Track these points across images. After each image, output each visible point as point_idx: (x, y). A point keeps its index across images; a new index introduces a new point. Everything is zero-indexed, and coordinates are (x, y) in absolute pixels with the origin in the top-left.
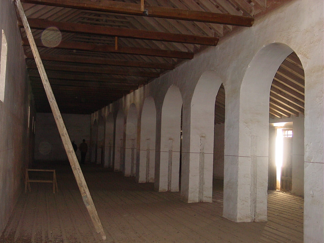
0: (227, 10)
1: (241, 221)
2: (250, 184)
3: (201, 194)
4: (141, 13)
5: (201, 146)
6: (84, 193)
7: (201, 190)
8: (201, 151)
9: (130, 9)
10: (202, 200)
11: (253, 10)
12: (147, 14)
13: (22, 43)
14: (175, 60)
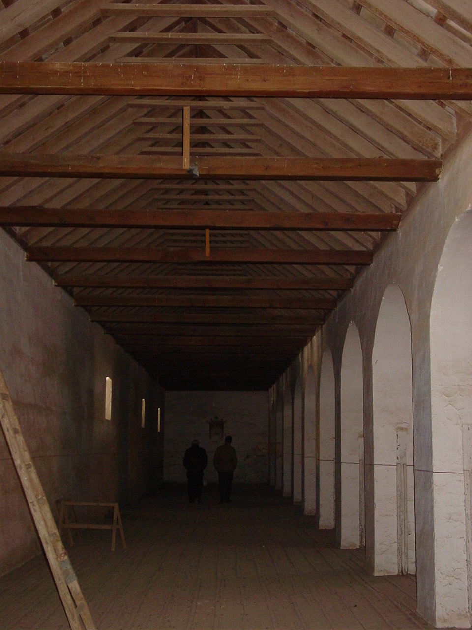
0: (392, 150)
1: (446, 625)
2: (463, 538)
3: (403, 557)
4: (183, 173)
5: (397, 449)
6: (63, 555)
7: (403, 548)
8: (399, 461)
9: (160, 169)
10: (405, 569)
11: (440, 144)
12: (196, 175)
13: (25, 256)
14: (352, 269)
